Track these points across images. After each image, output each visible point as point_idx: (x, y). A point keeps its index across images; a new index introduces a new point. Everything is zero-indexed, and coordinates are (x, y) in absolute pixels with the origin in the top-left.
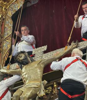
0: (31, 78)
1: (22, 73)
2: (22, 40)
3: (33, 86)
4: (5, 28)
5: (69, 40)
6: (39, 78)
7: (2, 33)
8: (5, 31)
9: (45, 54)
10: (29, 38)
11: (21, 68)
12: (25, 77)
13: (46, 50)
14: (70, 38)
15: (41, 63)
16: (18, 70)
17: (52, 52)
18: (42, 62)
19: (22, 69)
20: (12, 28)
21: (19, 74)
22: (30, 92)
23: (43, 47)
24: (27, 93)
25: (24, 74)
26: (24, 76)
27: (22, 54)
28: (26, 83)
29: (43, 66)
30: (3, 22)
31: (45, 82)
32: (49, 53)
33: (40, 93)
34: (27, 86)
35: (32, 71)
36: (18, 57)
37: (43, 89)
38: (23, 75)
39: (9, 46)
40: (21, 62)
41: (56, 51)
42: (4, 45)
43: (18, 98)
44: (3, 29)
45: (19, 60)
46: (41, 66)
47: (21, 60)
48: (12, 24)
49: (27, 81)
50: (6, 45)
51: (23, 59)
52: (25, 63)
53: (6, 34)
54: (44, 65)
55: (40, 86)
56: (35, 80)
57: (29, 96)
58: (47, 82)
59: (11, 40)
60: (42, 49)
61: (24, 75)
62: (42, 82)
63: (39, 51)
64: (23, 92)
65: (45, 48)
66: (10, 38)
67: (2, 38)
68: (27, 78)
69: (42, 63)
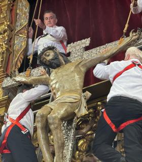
0: (65, 88)
1: (50, 81)
2: (45, 33)
3: (68, 100)
4: (17, 14)
5: (126, 29)
6: (78, 88)
7: (12, 23)
8: (16, 21)
9: (87, 52)
10: (57, 31)
11: (49, 73)
12: (55, 88)
13: (88, 45)
14: (127, 26)
15: (80, 66)
16: (44, 77)
17: (98, 48)
18: (82, 63)
19: (49, 75)
20: (28, 14)
21: (46, 83)
22: (64, 109)
23: (83, 41)
24: (59, 112)
25: (54, 82)
26: (54, 86)
27: (51, 51)
28: (57, 96)
29: (83, 70)
30: (13, 6)
31: (87, 94)
32: (94, 50)
33: (79, 110)
34: (58, 100)
35: (66, 77)
36: (44, 56)
37: (85, 105)
38: (51, 83)
39: (24, 44)
40: (48, 63)
41: (104, 46)
42: (16, 42)
43: (45, 119)
44: (13, 17)
45: (45, 60)
46: (81, 70)
47: (49, 61)
48: (28, 7)
49: (59, 93)
50: (19, 43)
51: (52, 60)
52: (55, 65)
53: (18, 24)
54: (85, 68)
55: (80, 100)
56: (71, 91)
57: (63, 115)
58: (91, 94)
59: (26, 34)
60: (82, 44)
61: (53, 84)
62: (83, 94)
63: (78, 48)
64: (52, 109)
65: (87, 42)
66: (26, 32)
67: (12, 31)
68: (58, 88)
69: (83, 65)
